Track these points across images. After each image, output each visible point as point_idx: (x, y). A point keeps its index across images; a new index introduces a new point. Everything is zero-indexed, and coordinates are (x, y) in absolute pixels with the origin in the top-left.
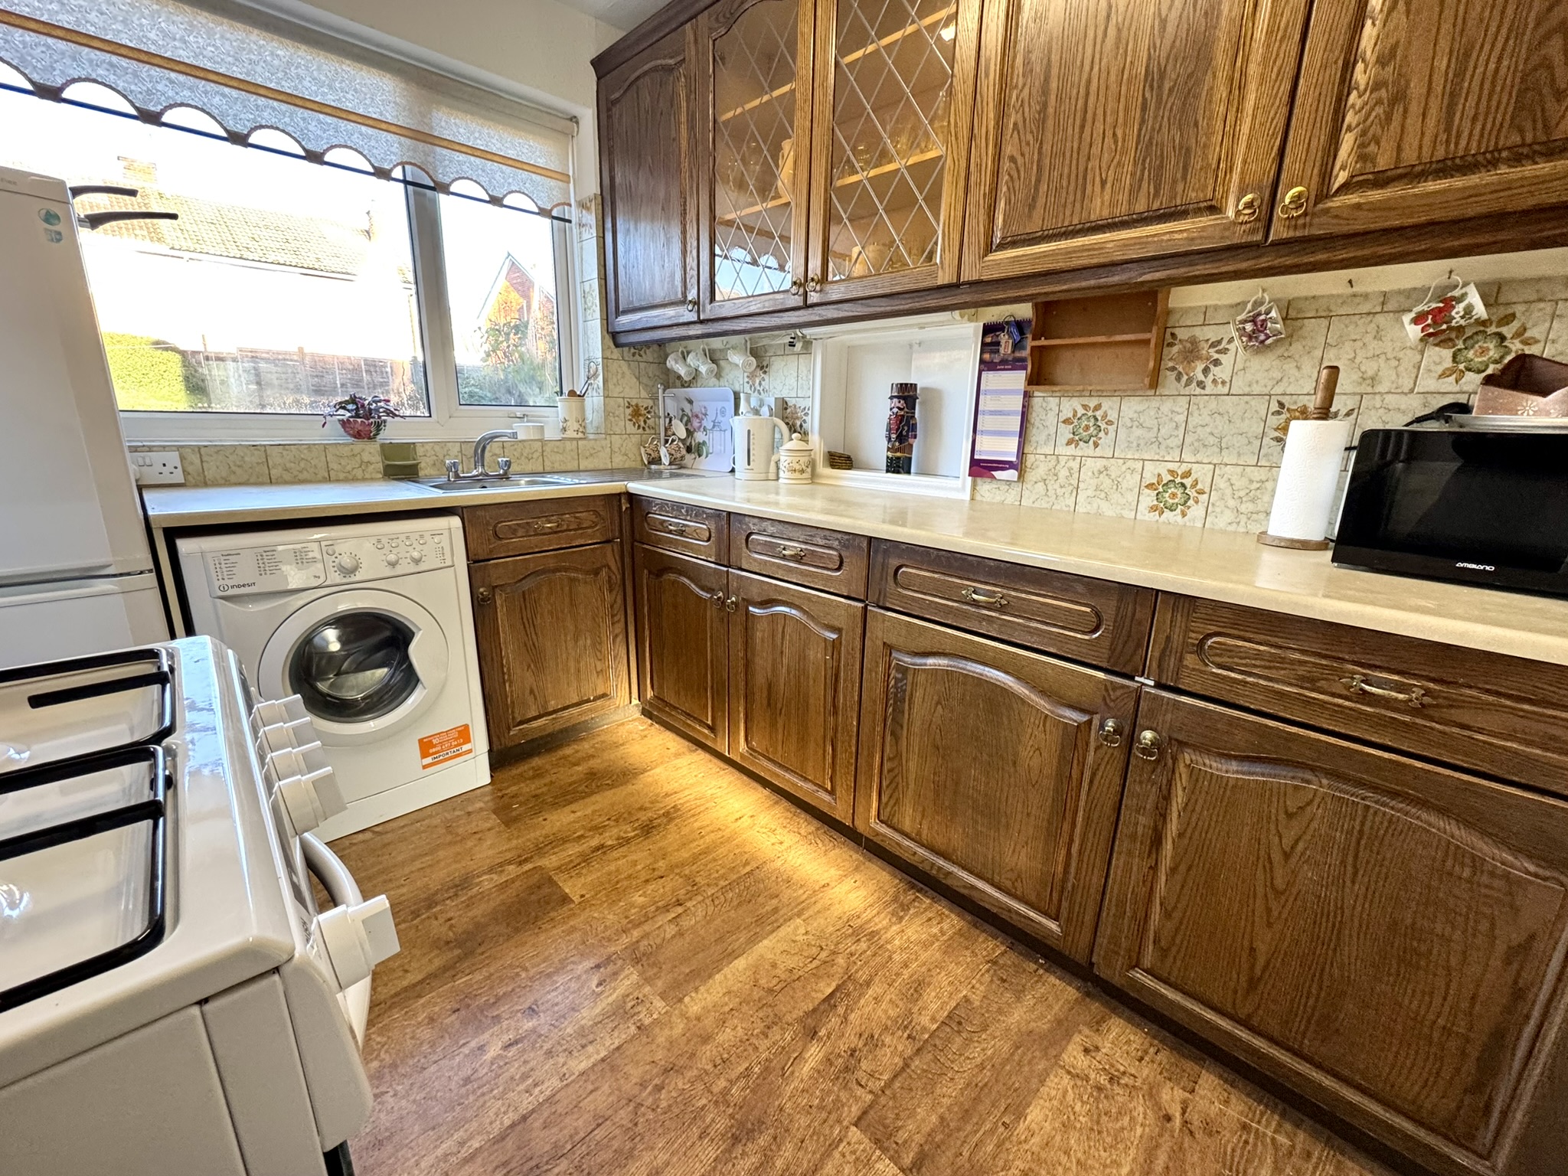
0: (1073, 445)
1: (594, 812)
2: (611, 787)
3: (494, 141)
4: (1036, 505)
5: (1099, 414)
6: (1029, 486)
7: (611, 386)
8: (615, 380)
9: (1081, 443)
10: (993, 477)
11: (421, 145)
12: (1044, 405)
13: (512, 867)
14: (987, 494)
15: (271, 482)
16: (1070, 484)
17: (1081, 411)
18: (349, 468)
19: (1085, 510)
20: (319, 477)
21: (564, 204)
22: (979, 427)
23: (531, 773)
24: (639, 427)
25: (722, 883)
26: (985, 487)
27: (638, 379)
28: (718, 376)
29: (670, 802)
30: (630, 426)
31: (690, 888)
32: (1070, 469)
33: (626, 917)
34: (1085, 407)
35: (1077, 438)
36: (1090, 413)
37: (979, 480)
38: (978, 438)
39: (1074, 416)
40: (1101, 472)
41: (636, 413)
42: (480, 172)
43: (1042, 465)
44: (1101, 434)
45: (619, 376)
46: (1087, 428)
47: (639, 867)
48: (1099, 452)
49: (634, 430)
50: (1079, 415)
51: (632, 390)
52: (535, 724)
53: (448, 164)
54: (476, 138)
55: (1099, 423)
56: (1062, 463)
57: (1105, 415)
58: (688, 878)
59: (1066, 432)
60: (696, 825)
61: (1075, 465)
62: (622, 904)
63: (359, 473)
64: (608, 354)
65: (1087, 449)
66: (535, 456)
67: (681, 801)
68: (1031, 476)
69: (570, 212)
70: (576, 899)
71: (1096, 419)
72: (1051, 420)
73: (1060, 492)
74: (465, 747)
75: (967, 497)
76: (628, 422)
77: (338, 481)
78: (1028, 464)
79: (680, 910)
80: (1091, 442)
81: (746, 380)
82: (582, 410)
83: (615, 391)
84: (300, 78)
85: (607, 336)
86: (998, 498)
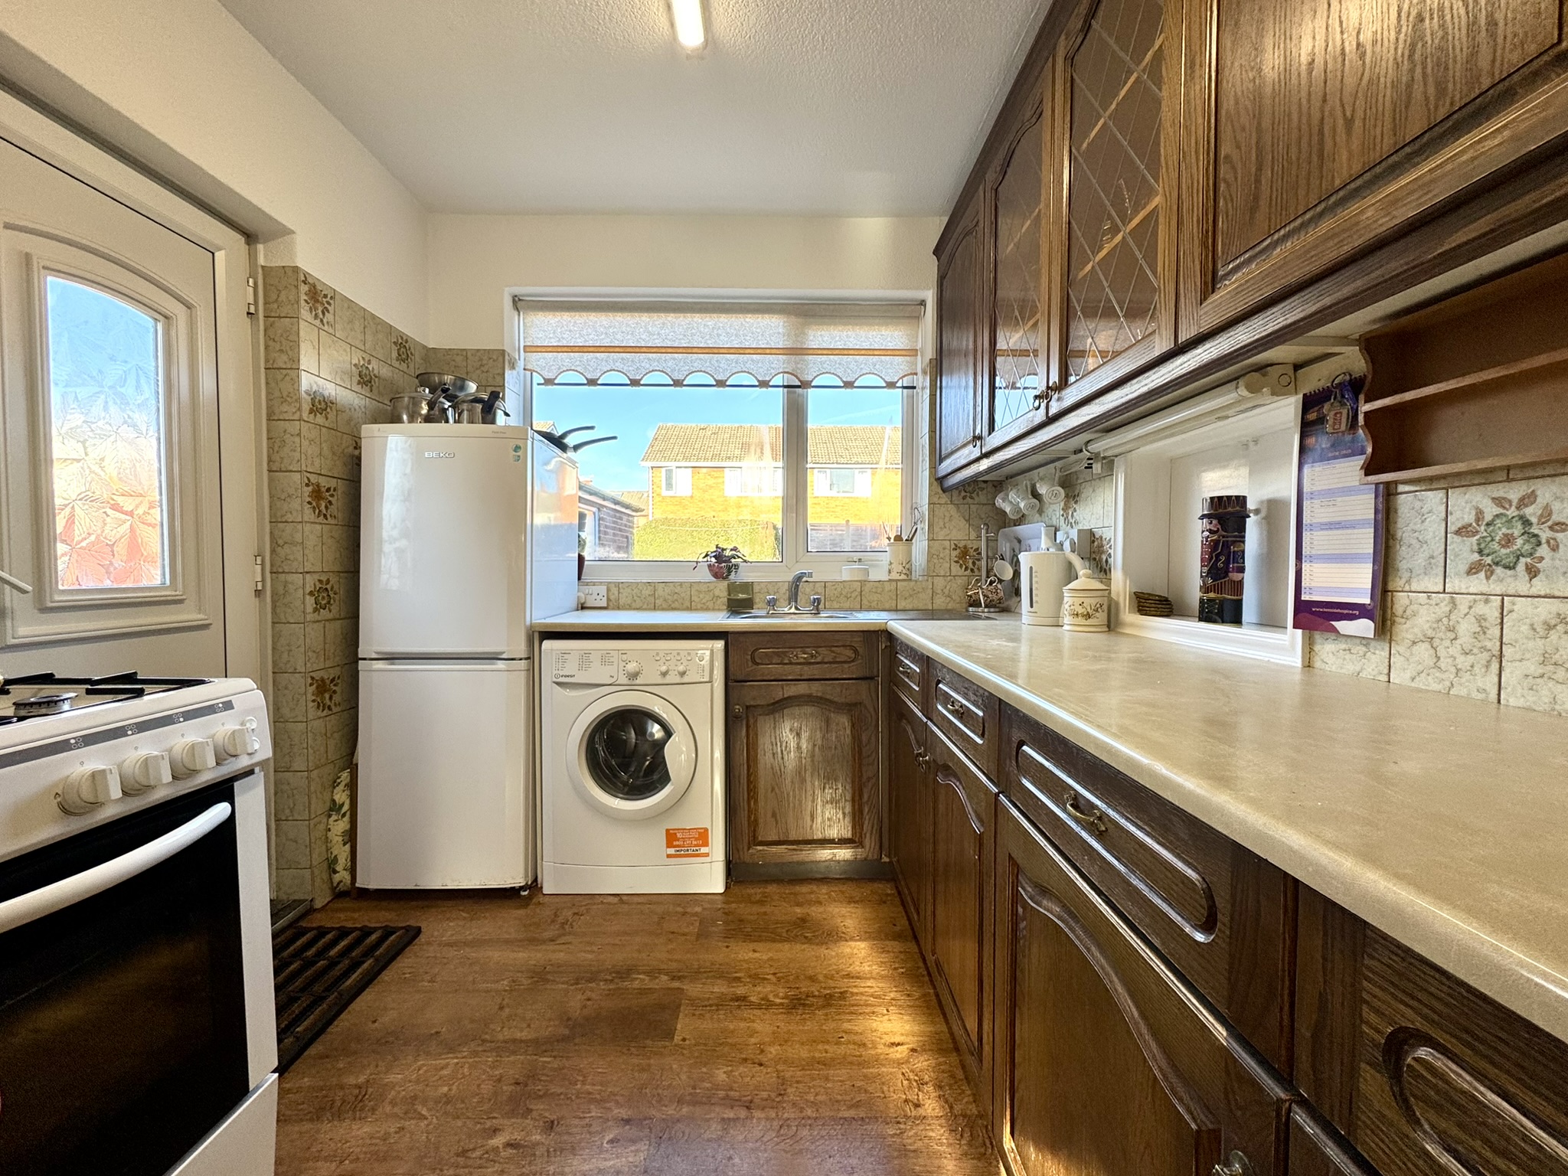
0: (1482, 575)
1: (771, 959)
2: (808, 940)
3: (851, 340)
4: (1419, 683)
5: (1529, 512)
6: (1401, 649)
7: (936, 529)
8: (941, 524)
9: (1499, 570)
10: (1335, 630)
11: (793, 357)
12: (1418, 504)
13: (664, 978)
14: (1331, 659)
15: (655, 609)
16: (1484, 649)
17: (1490, 510)
18: (704, 601)
19: (1521, 703)
20: (684, 606)
21: (911, 374)
22: (1305, 551)
23: (758, 897)
24: (966, 569)
25: (809, 1112)
26: (1327, 650)
27: (968, 521)
28: (1041, 512)
29: (843, 984)
30: (956, 569)
31: (773, 1095)
32: (1480, 619)
33: (694, 1088)
34: (1498, 501)
35: (1489, 560)
36: (1512, 512)
37: (1317, 635)
38: (1305, 567)
39: (1478, 520)
40: (1550, 627)
41: (964, 553)
42: (837, 366)
43: (1423, 611)
44: (1543, 551)
45: (947, 519)
46: (1508, 540)
47: (753, 1040)
48: (1539, 586)
49: (961, 572)
50: (1488, 518)
51: (959, 530)
52: (774, 849)
53: (812, 367)
54: (836, 342)
55: (1535, 530)
56: (1463, 608)
57: (1547, 512)
58: (783, 1081)
59: (1464, 551)
60: (846, 1026)
61: (1491, 612)
62: (704, 1070)
63: (711, 605)
64: (935, 500)
65: (1518, 581)
66: (853, 595)
67: (855, 990)
68: (1405, 631)
69: (918, 380)
70: (677, 1039)
71: (1526, 523)
72: (1433, 529)
73: (1463, 662)
74: (704, 850)
75: (1297, 661)
76: (953, 564)
77: (696, 610)
78: (1398, 609)
79: (743, 1113)
80: (1521, 567)
81: (1062, 512)
82: (909, 553)
83: (941, 535)
84: (719, 335)
85: (935, 483)
86: (1350, 668)
